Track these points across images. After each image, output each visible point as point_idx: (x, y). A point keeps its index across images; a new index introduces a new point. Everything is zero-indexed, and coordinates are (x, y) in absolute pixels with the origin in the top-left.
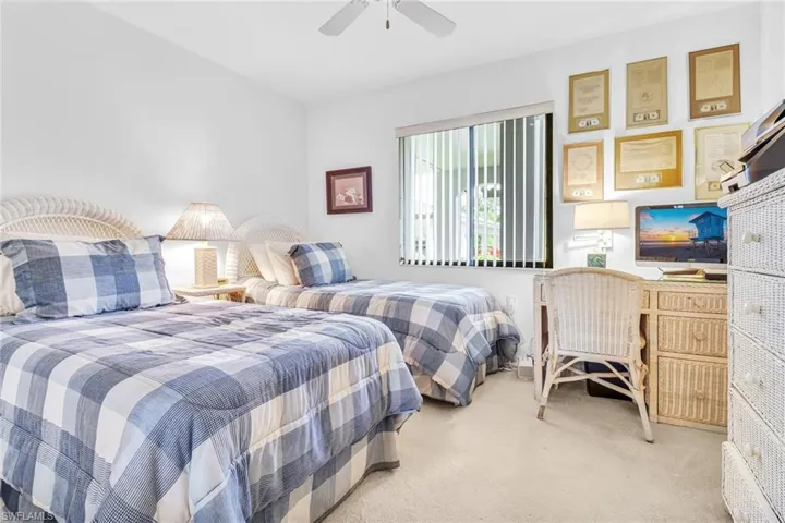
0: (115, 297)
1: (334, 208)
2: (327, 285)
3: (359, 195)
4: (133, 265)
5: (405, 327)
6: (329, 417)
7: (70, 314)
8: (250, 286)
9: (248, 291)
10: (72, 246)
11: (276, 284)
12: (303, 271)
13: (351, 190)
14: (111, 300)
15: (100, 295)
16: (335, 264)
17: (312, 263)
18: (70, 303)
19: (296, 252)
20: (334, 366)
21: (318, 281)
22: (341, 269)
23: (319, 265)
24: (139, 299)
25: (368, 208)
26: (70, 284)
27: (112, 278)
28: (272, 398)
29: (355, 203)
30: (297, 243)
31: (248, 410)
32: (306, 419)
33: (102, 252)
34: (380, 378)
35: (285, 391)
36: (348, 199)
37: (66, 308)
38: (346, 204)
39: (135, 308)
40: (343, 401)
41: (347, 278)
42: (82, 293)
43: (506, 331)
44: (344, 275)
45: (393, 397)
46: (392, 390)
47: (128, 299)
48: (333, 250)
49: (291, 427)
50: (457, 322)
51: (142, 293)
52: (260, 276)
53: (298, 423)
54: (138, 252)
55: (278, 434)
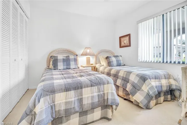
0: (66, 66)
1: (121, 46)
2: (115, 66)
3: (127, 42)
4: (70, 61)
5: (128, 80)
6: (82, 101)
7: (58, 69)
8: (97, 66)
9: (97, 67)
10: (60, 57)
11: (103, 65)
12: (108, 62)
13: (126, 41)
14: (65, 67)
15: (63, 66)
16: (117, 61)
17: (111, 61)
18: (58, 67)
19: (107, 58)
20: (85, 88)
21: (112, 65)
22: (119, 62)
23: (113, 61)
24: (70, 67)
25: (130, 46)
26: (59, 64)
27: (65, 63)
28: (62, 92)
29: (126, 44)
30: (108, 56)
31: (55, 94)
32: (73, 99)
33: (65, 58)
34: (104, 94)
35: (67, 91)
36: (125, 43)
37: (58, 68)
38: (124, 45)
39: (70, 69)
40: (88, 97)
41: (122, 65)
42: (61, 66)
43: (174, 87)
44: (121, 64)
45: (109, 100)
46: (109, 98)
47: (68, 67)
48: (118, 57)
49: (68, 100)
50: (144, 81)
51: (71, 66)
52: (101, 63)
53: (70, 100)
54: (71, 58)
55: (64, 101)
